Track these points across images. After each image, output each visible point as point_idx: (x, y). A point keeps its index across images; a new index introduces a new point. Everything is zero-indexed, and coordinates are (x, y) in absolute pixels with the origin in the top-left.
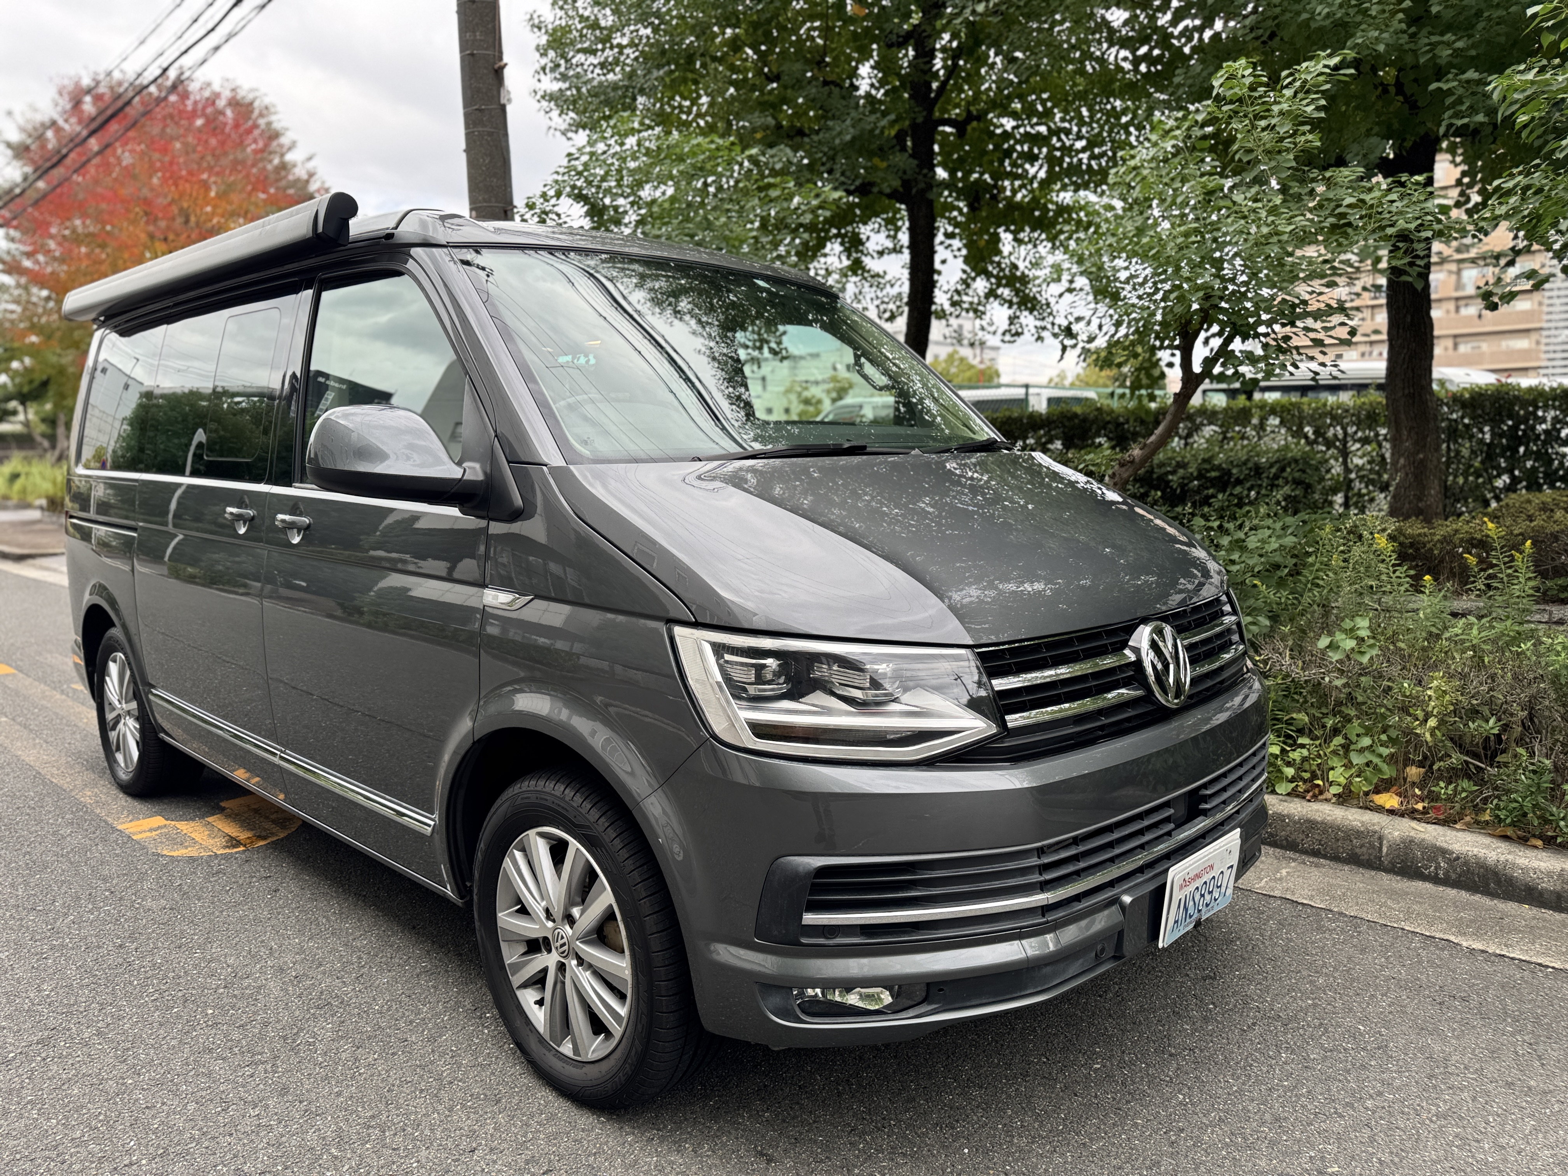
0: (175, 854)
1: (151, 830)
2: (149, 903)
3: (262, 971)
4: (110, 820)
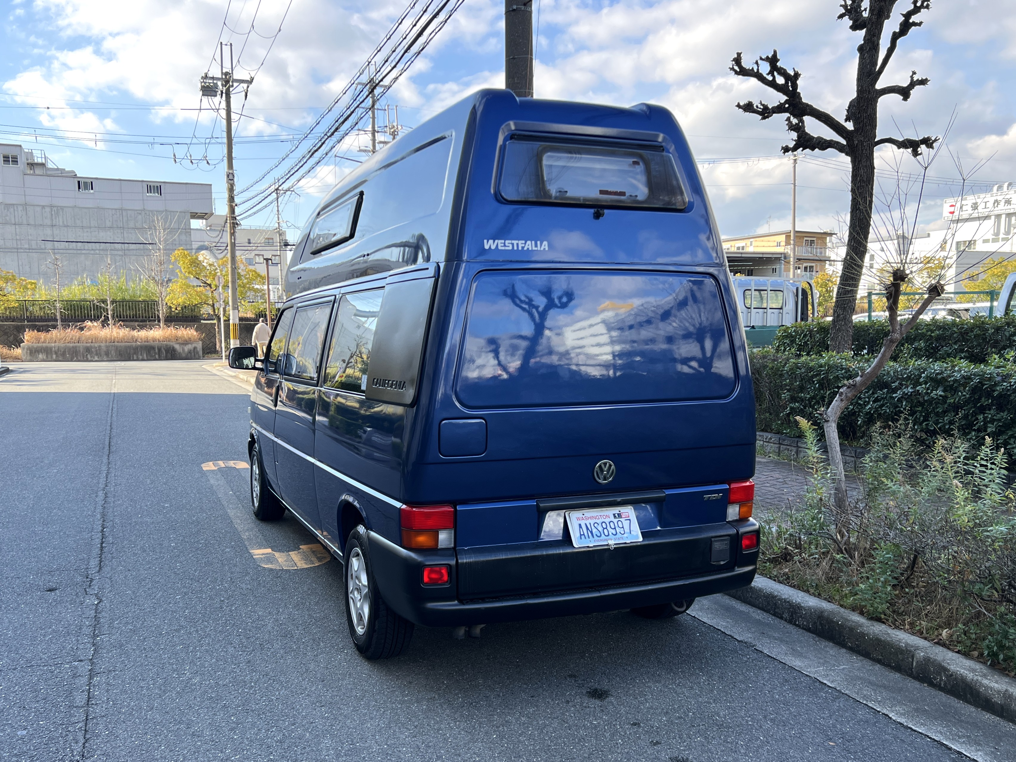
0: (266, 566)
1: (263, 554)
2: (244, 586)
4: (249, 547)
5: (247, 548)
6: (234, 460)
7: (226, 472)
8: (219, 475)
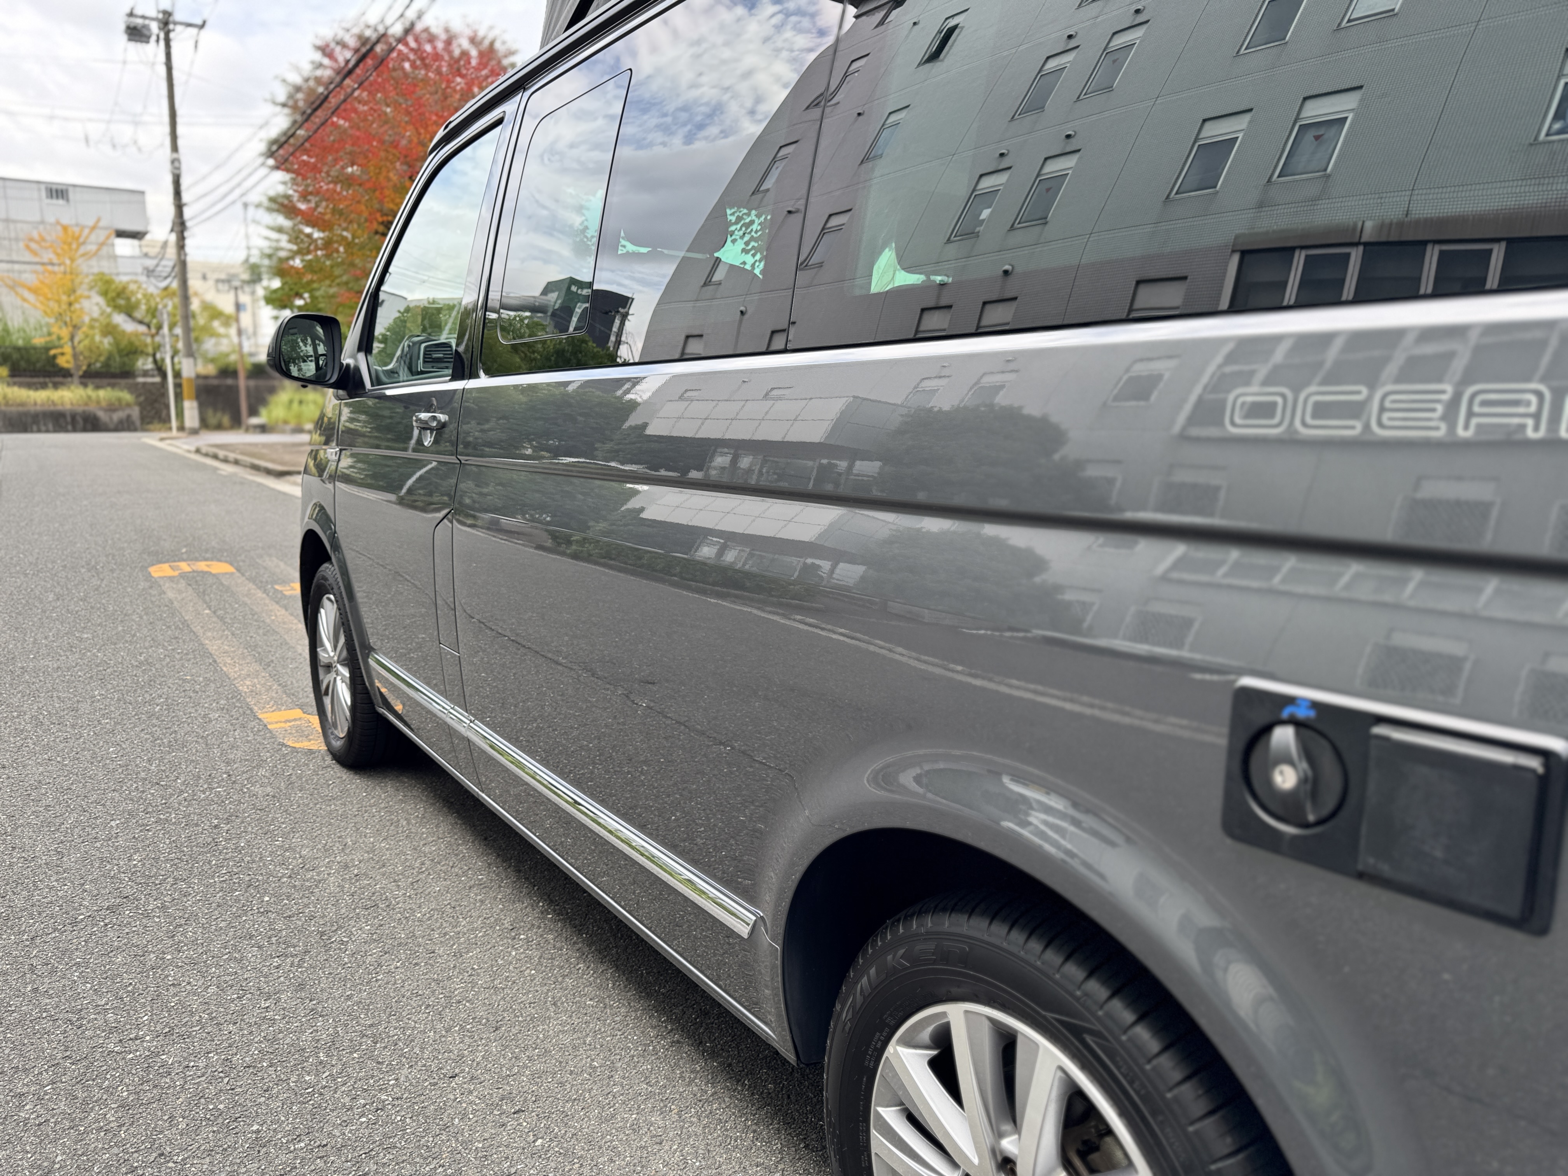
0: (297, 745)
1: (286, 722)
3: (328, 866)
4: (256, 709)
5: (251, 710)
6: (206, 560)
7: (194, 580)
8: (182, 584)
